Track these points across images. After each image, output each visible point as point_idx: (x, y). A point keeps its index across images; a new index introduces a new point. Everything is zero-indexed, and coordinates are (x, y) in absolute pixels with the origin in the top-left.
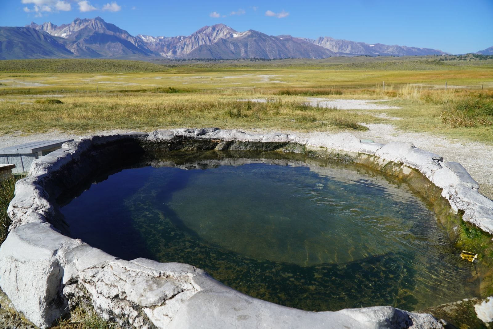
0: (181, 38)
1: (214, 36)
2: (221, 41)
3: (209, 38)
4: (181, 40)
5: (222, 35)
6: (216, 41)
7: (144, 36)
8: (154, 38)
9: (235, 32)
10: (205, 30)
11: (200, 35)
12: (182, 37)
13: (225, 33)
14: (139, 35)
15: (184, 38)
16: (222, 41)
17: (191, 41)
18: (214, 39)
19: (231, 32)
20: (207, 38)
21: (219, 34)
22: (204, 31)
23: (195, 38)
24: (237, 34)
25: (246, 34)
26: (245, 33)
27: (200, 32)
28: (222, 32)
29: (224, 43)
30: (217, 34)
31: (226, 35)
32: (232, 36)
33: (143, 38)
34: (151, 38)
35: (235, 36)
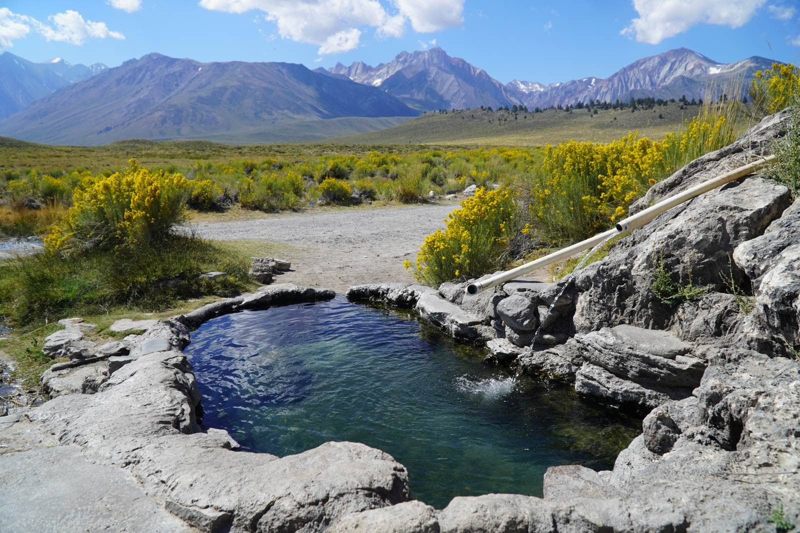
0: (591, 82)
1: (662, 75)
2: (681, 81)
3: (651, 79)
4: (591, 86)
5: (683, 70)
6: (668, 82)
7: (523, 83)
8: (541, 86)
9: (714, 63)
10: (645, 62)
11: (631, 74)
12: (594, 80)
13: (690, 67)
14: (515, 80)
15: (597, 81)
16: (683, 81)
17: (610, 86)
18: (664, 80)
19: (705, 64)
20: (648, 78)
21: (676, 70)
22: (642, 64)
23: (620, 80)
24: (718, 68)
25: (742, 67)
26: (739, 65)
27: (631, 67)
28: (684, 65)
29: (686, 85)
30: (671, 69)
31: (692, 70)
32: (705, 71)
33: (522, 86)
34: (537, 85)
35: (713, 71)
